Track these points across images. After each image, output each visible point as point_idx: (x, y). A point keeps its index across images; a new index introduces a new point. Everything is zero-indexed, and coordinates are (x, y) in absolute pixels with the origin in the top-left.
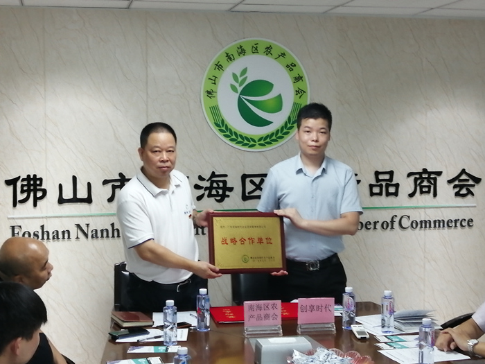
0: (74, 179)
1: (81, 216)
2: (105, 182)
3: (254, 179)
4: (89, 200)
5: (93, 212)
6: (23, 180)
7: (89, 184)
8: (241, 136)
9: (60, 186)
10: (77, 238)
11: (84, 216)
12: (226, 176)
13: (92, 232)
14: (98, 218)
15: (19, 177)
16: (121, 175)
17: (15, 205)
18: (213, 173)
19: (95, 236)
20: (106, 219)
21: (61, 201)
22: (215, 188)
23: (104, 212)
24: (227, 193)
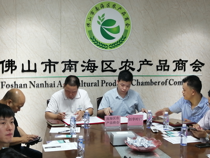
0: (29, 61)
1: (32, 78)
2: (42, 63)
3: (107, 63)
4: (35, 71)
5: (37, 76)
6: (6, 62)
7: (35, 64)
8: (102, 44)
9: (23, 65)
10: (30, 87)
11: (33, 78)
12: (95, 61)
13: (37, 85)
14: (39, 79)
15: (5, 60)
16: (49, 60)
17: (3, 73)
18: (89, 60)
19: (38, 86)
20: (43, 79)
21: (23, 71)
22: (90, 66)
23: (42, 76)
24: (95, 69)
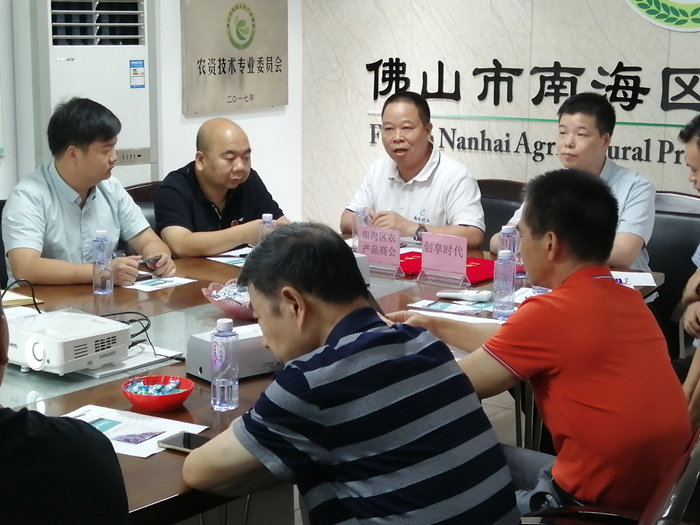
0: (441, 65)
1: (447, 118)
2: (477, 72)
3: (683, 76)
4: (456, 96)
5: (461, 113)
6: (385, 65)
7: (457, 74)
8: (665, 7)
9: (425, 74)
10: (441, 146)
11: (451, 118)
12: (639, 69)
13: (458, 140)
14: (467, 122)
15: (381, 61)
16: (496, 62)
17: (376, 98)
18: (620, 64)
19: (461, 146)
20: (476, 123)
22: (622, 88)
23: (474, 113)
24: (640, 97)
